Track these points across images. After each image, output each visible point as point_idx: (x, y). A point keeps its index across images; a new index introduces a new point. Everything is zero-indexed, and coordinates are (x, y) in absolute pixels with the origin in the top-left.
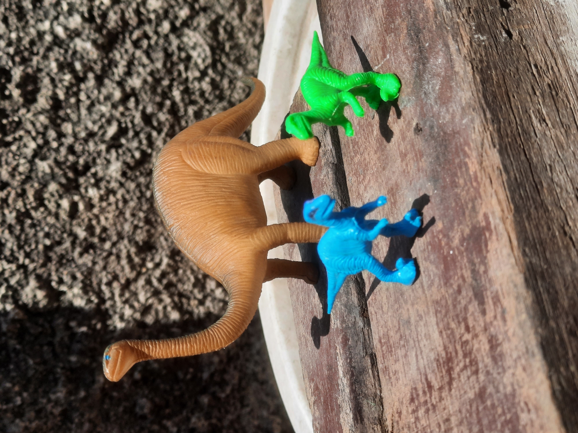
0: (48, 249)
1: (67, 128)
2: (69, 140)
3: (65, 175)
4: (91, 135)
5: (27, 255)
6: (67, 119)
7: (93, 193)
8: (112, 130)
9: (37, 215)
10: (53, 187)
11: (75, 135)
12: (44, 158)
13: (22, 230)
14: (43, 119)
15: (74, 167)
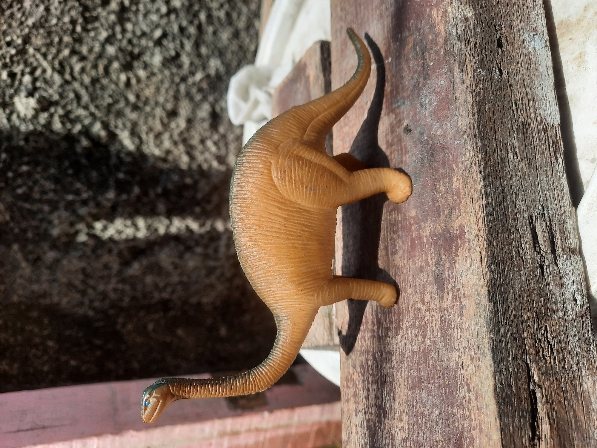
0: (110, 105)
1: (129, 26)
2: (129, 35)
3: (125, 59)
4: (144, 34)
5: (97, 107)
6: (129, 20)
7: (142, 73)
8: (158, 33)
9: (105, 81)
10: (116, 65)
11: (134, 32)
12: (111, 44)
13: (94, 90)
14: (113, 17)
15: (131, 54)
